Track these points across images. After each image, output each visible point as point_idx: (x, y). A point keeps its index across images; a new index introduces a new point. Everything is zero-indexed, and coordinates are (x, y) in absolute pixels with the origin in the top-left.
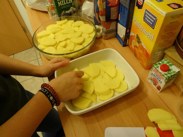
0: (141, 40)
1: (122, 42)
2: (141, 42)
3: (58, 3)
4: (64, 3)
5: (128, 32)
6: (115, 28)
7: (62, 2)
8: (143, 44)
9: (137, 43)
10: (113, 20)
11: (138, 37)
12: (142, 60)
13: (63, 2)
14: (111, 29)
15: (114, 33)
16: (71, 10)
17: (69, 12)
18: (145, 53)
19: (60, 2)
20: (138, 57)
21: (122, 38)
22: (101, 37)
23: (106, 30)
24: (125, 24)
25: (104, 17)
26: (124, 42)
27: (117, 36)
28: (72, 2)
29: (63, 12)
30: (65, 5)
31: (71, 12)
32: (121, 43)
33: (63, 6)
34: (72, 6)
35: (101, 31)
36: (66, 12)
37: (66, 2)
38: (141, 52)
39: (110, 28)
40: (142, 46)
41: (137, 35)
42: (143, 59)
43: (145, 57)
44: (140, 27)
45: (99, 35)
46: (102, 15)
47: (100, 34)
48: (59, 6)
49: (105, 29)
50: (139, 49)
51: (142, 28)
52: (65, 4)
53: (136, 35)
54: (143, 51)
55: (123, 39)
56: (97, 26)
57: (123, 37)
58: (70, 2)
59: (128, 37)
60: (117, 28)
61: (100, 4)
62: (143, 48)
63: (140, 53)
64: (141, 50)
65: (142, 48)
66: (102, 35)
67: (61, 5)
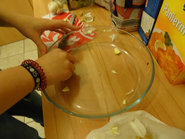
0: (172, 42)
1: (145, 39)
2: (172, 44)
6: (138, 19)
8: (175, 48)
9: (164, 44)
10: (136, 7)
11: (167, 36)
12: (169, 71)
14: (130, 19)
15: (134, 26)
18: (176, 62)
20: (162, 65)
21: (147, 33)
23: (123, 20)
24: (154, 13)
26: (149, 39)
27: (140, 30)
32: (143, 40)
38: (170, 59)
39: (130, 17)
40: (173, 51)
41: (166, 33)
42: (171, 69)
43: (175, 68)
44: (174, 21)
50: (167, 54)
51: (178, 23)
53: (164, 33)
54: (174, 59)
55: (148, 35)
60: (141, 19)
62: (175, 54)
63: (167, 61)
64: (170, 57)
65: (173, 54)
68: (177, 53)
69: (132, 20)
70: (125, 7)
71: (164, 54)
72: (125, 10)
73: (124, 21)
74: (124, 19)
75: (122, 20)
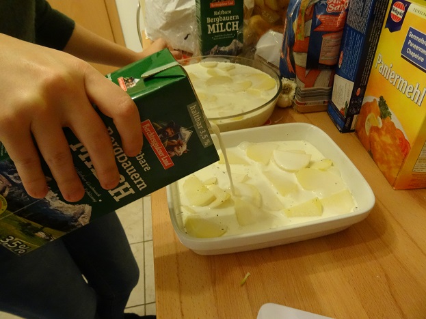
0: (390, 110)
1: (339, 120)
2: (390, 114)
3: (209, 26)
4: (220, 30)
5: (358, 94)
6: (328, 88)
7: (216, 26)
8: (394, 119)
9: (379, 118)
10: (325, 67)
11: (383, 104)
12: (388, 162)
13: (220, 26)
14: (315, 87)
15: (323, 101)
16: (231, 46)
17: (227, 49)
18: (398, 142)
19: (213, 25)
20: (378, 156)
21: (342, 109)
22: (291, 107)
23: (304, 89)
24: (352, 73)
25: (305, 56)
26: (346, 119)
27: (330, 108)
28: (237, 29)
29: (216, 47)
30: (223, 33)
31: (232, 50)
32: (336, 123)
33: (217, 34)
34: (235, 38)
35: (293, 93)
36: (222, 49)
37: (224, 27)
38: (387, 139)
39: (316, 85)
40: (393, 124)
41: (381, 98)
42: (391, 158)
43: (396, 154)
44: (391, 77)
45: (286, 99)
46: (299, 52)
47: (289, 99)
48: (209, 33)
49: (302, 85)
50: (383, 133)
52: (222, 31)
53: (378, 100)
54: (394, 138)
55: (344, 113)
56: (285, 81)
57: (344, 106)
58: (233, 29)
59: (356, 108)
60: (332, 89)
61: (299, 26)
62: (394, 127)
63: (385, 143)
64: (389, 136)
65: (392, 129)
66: (293, 102)
67: (214, 32)
68: (398, 126)
69: (318, 89)
70: (307, 68)
71: (380, 135)
72: (307, 72)
73: (305, 91)
74: (306, 87)
75: (302, 89)
